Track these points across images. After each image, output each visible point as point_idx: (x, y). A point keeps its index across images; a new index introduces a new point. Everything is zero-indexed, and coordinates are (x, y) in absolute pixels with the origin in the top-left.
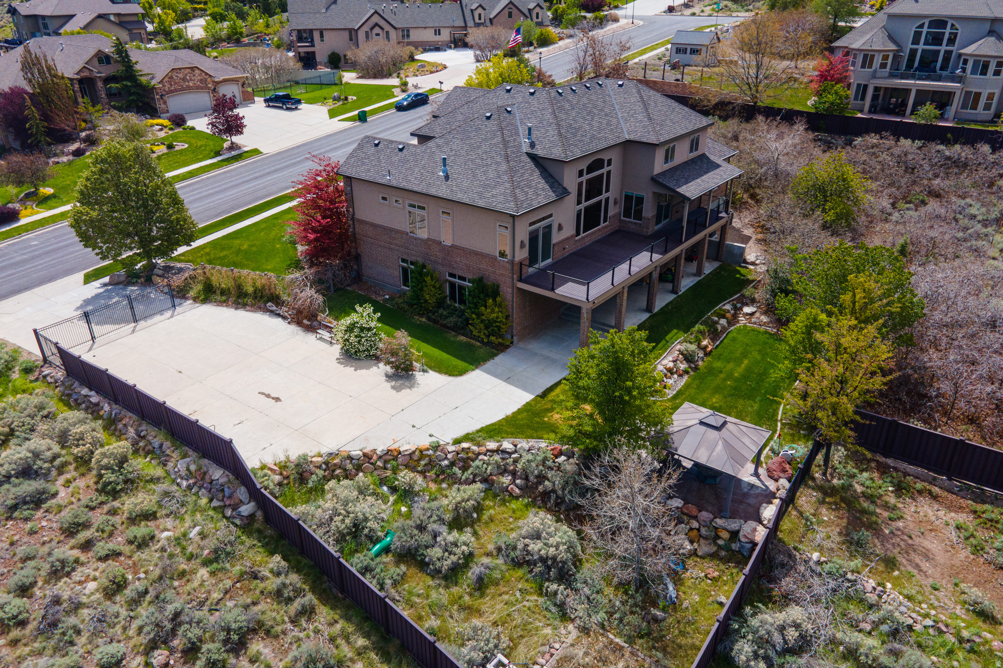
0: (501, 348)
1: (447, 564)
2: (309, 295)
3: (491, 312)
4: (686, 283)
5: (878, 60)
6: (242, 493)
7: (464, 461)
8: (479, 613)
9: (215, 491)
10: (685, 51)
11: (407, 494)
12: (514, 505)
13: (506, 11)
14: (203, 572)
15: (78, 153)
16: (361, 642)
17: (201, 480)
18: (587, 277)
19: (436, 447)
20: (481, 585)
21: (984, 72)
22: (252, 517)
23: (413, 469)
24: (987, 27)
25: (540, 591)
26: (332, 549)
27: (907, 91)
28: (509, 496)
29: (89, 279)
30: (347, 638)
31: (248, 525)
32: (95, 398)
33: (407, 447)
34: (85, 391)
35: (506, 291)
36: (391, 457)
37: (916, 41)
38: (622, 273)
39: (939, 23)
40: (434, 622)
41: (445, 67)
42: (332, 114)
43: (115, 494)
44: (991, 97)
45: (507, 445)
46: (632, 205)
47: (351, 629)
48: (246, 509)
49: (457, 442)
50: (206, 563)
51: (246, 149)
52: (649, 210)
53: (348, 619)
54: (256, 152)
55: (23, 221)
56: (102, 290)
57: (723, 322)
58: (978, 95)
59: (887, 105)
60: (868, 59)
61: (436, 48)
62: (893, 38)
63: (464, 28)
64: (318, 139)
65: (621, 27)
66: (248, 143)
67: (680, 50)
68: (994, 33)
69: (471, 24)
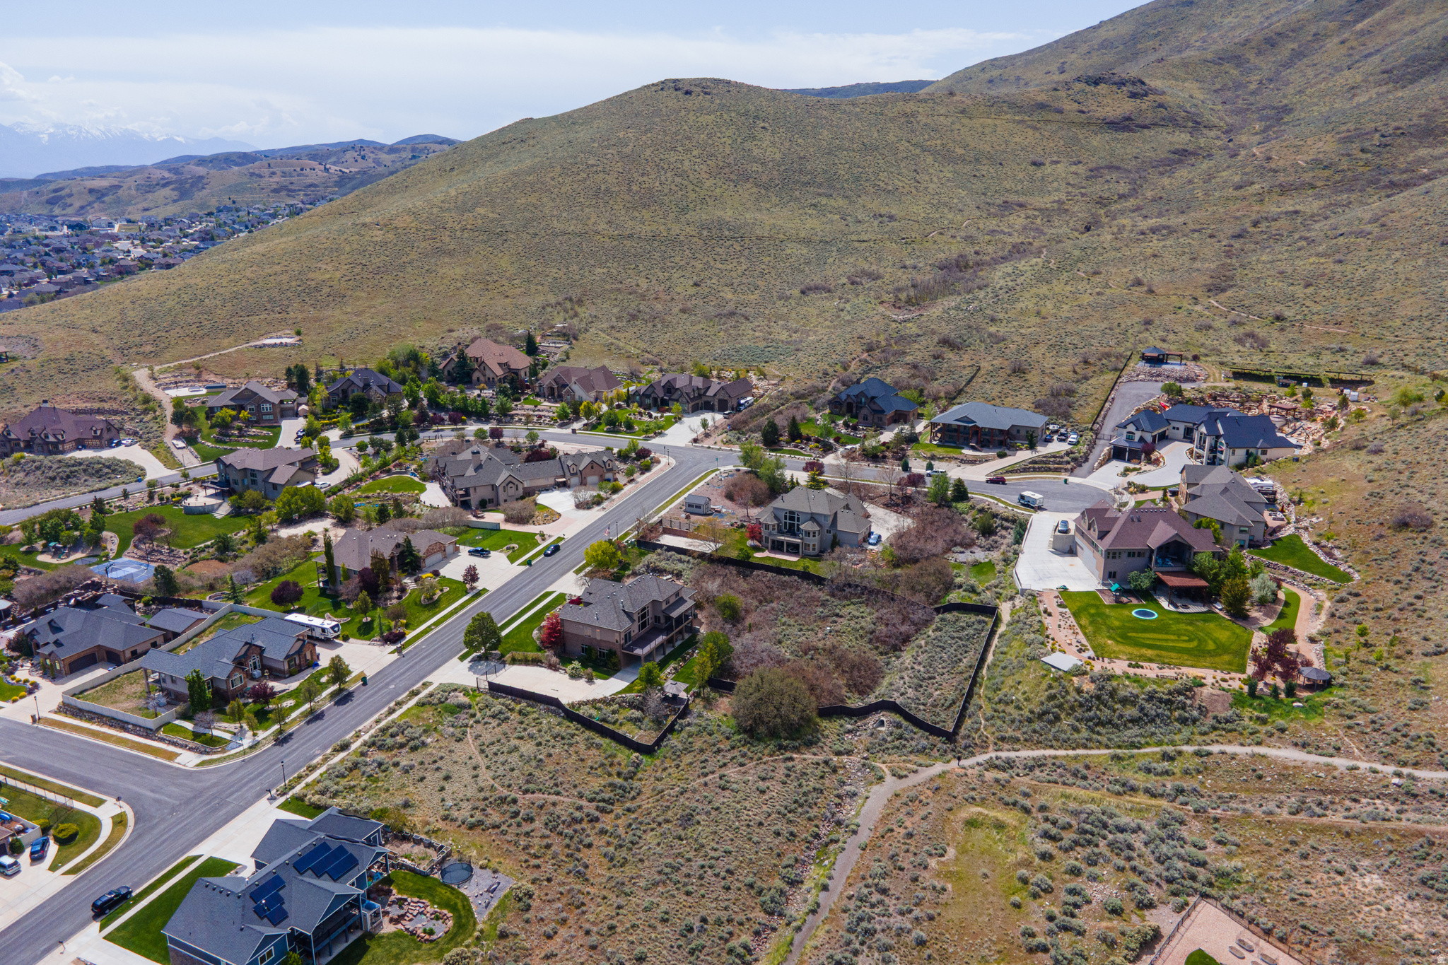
0: (618, 671)
1: (614, 720)
2: (554, 659)
3: (614, 660)
4: (678, 643)
5: (772, 527)
6: (563, 709)
7: (613, 700)
8: (622, 727)
9: (553, 712)
10: (693, 506)
11: (599, 709)
12: (626, 709)
13: (590, 465)
14: (558, 726)
15: (399, 598)
16: (598, 734)
17: (548, 710)
18: (642, 647)
19: (605, 697)
20: (622, 723)
21: (810, 536)
23: (601, 702)
24: (809, 516)
25: (635, 723)
26: (586, 719)
27: (784, 542)
28: (624, 708)
29: (462, 658)
31: (564, 715)
32: (504, 695)
33: (597, 698)
34: (499, 694)
35: (619, 653)
36: (594, 700)
37: (785, 518)
38: (653, 645)
39: (793, 512)
41: (560, 515)
42: (512, 559)
43: (527, 714)
44: (814, 545)
45: (624, 695)
46: (657, 619)
47: (595, 732)
48: (565, 712)
49: (610, 695)
51: (480, 588)
52: (662, 620)
53: (593, 731)
54: (485, 590)
55: (408, 637)
56: (471, 663)
57: (688, 655)
58: (808, 544)
59: (778, 547)
60: (767, 527)
61: (546, 489)
62: (776, 518)
63: (564, 476)
64: (513, 580)
65: (661, 470)
66: (479, 585)
67: (690, 505)
68: (813, 518)
69: (568, 474)
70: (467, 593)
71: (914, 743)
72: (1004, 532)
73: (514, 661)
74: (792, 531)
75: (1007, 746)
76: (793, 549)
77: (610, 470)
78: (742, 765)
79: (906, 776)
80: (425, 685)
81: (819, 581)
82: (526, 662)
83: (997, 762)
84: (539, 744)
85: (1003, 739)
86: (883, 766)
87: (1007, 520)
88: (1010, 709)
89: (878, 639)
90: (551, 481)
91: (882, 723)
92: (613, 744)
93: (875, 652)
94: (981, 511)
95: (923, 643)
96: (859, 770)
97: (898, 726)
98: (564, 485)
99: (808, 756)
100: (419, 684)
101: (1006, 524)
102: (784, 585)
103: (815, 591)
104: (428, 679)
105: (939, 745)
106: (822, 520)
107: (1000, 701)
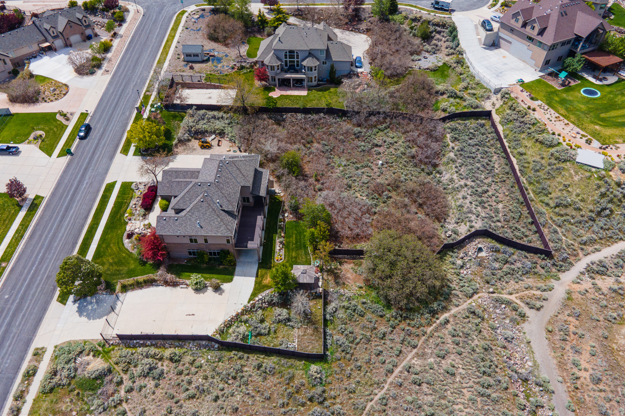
1: (267, 332)
3: (230, 258)
5: (276, 68)
6: (213, 343)
7: (253, 306)
8: (278, 337)
9: (205, 346)
10: (190, 56)
11: (246, 322)
12: (269, 309)
13: (68, 26)
14: (220, 363)
16: (262, 356)
17: (200, 346)
18: (252, 239)
19: (245, 306)
20: (275, 332)
21: (311, 70)
22: (218, 347)
23: (243, 315)
24: (307, 53)
25: (286, 326)
26: (242, 343)
27: (289, 79)
29: (63, 301)
30: (259, 357)
31: (219, 349)
32: (142, 342)
33: (240, 311)
34: (135, 341)
35: (232, 250)
36: (237, 315)
37: (286, 58)
38: (258, 231)
39: (291, 52)
40: (272, 344)
41: (67, 87)
43: (179, 361)
44: (315, 77)
45: (260, 297)
47: (258, 355)
48: (216, 346)
49: (249, 302)
50: (219, 362)
51: (32, 198)
52: (251, 200)
53: (256, 354)
54: (39, 199)
56: (77, 305)
57: (282, 223)
58: (311, 78)
59: (285, 84)
60: (272, 68)
61: (34, 56)
62: (278, 58)
63: (46, 41)
64: (62, 177)
65: (135, 19)
66: (30, 194)
67: (188, 55)
68: (311, 54)
69: (50, 38)
70: (21, 207)
71: (519, 265)
72: (438, 36)
73: (125, 288)
74: (293, 68)
75: (590, 249)
76: (298, 84)
77: (88, 26)
78: (415, 347)
79: (542, 307)
80: (38, 354)
81: (342, 113)
82: (139, 285)
83: (594, 267)
84: (217, 399)
85: (585, 244)
86: (513, 298)
87: (437, 25)
88: (569, 211)
89: (421, 161)
90: (35, 48)
91: (480, 250)
92: (283, 361)
93: (423, 174)
94: (415, 20)
95: (452, 155)
96: (496, 307)
97: (497, 251)
98: (50, 49)
99: (454, 310)
100: (29, 356)
101: (439, 29)
102: (315, 124)
103: (346, 126)
104: (36, 344)
105: (539, 261)
106: (318, 54)
107: (557, 206)
